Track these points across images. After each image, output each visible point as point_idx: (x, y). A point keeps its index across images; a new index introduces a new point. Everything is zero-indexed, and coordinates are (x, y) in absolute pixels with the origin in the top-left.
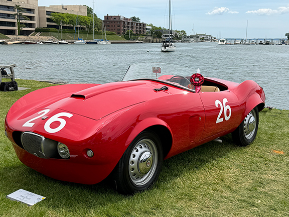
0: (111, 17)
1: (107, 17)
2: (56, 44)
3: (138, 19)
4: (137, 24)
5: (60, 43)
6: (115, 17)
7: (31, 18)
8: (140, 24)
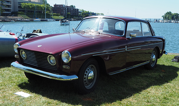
0: (58, 5)
1: (55, 5)
2: (22, 21)
3: (74, 6)
4: (73, 9)
5: (25, 21)
6: (60, 5)
7: (9, 6)
8: (75, 9)
